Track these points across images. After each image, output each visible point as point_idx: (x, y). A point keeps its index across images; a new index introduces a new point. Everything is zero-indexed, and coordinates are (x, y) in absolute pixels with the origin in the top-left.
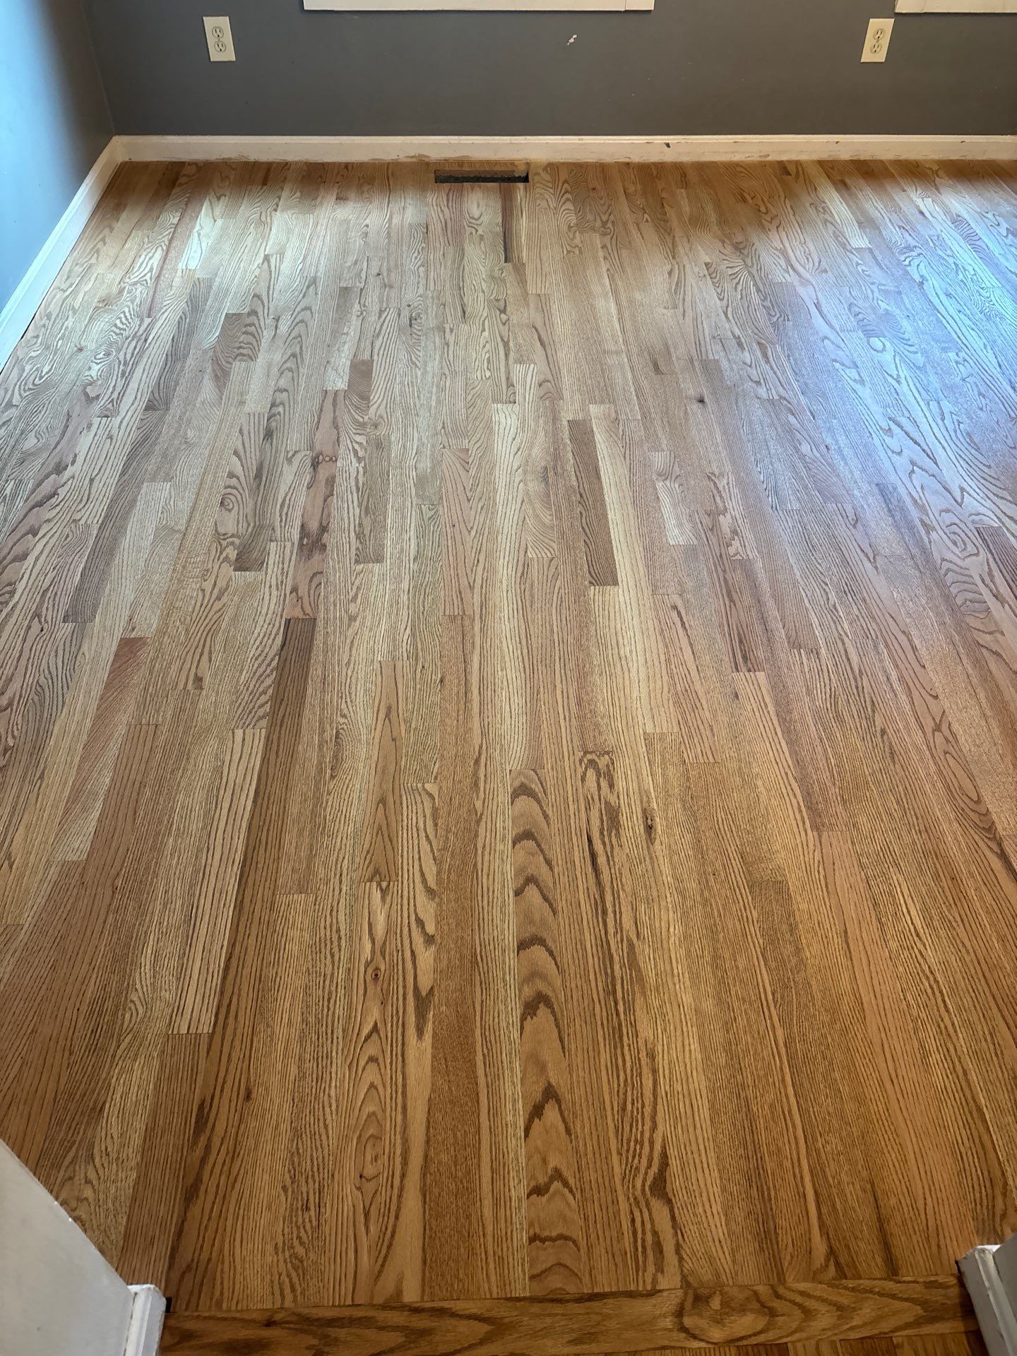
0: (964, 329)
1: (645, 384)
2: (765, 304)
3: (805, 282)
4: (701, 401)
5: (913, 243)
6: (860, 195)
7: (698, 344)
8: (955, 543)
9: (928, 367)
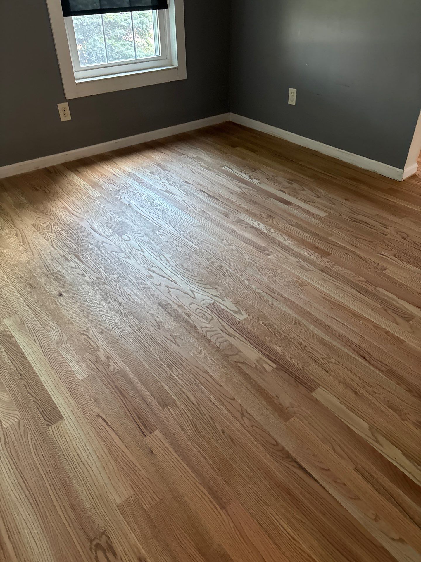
0: (156, 220)
1: (29, 297)
2: (69, 235)
3: (82, 219)
4: (61, 295)
5: (118, 189)
6: (86, 174)
7: (46, 266)
8: (202, 317)
9: (151, 241)
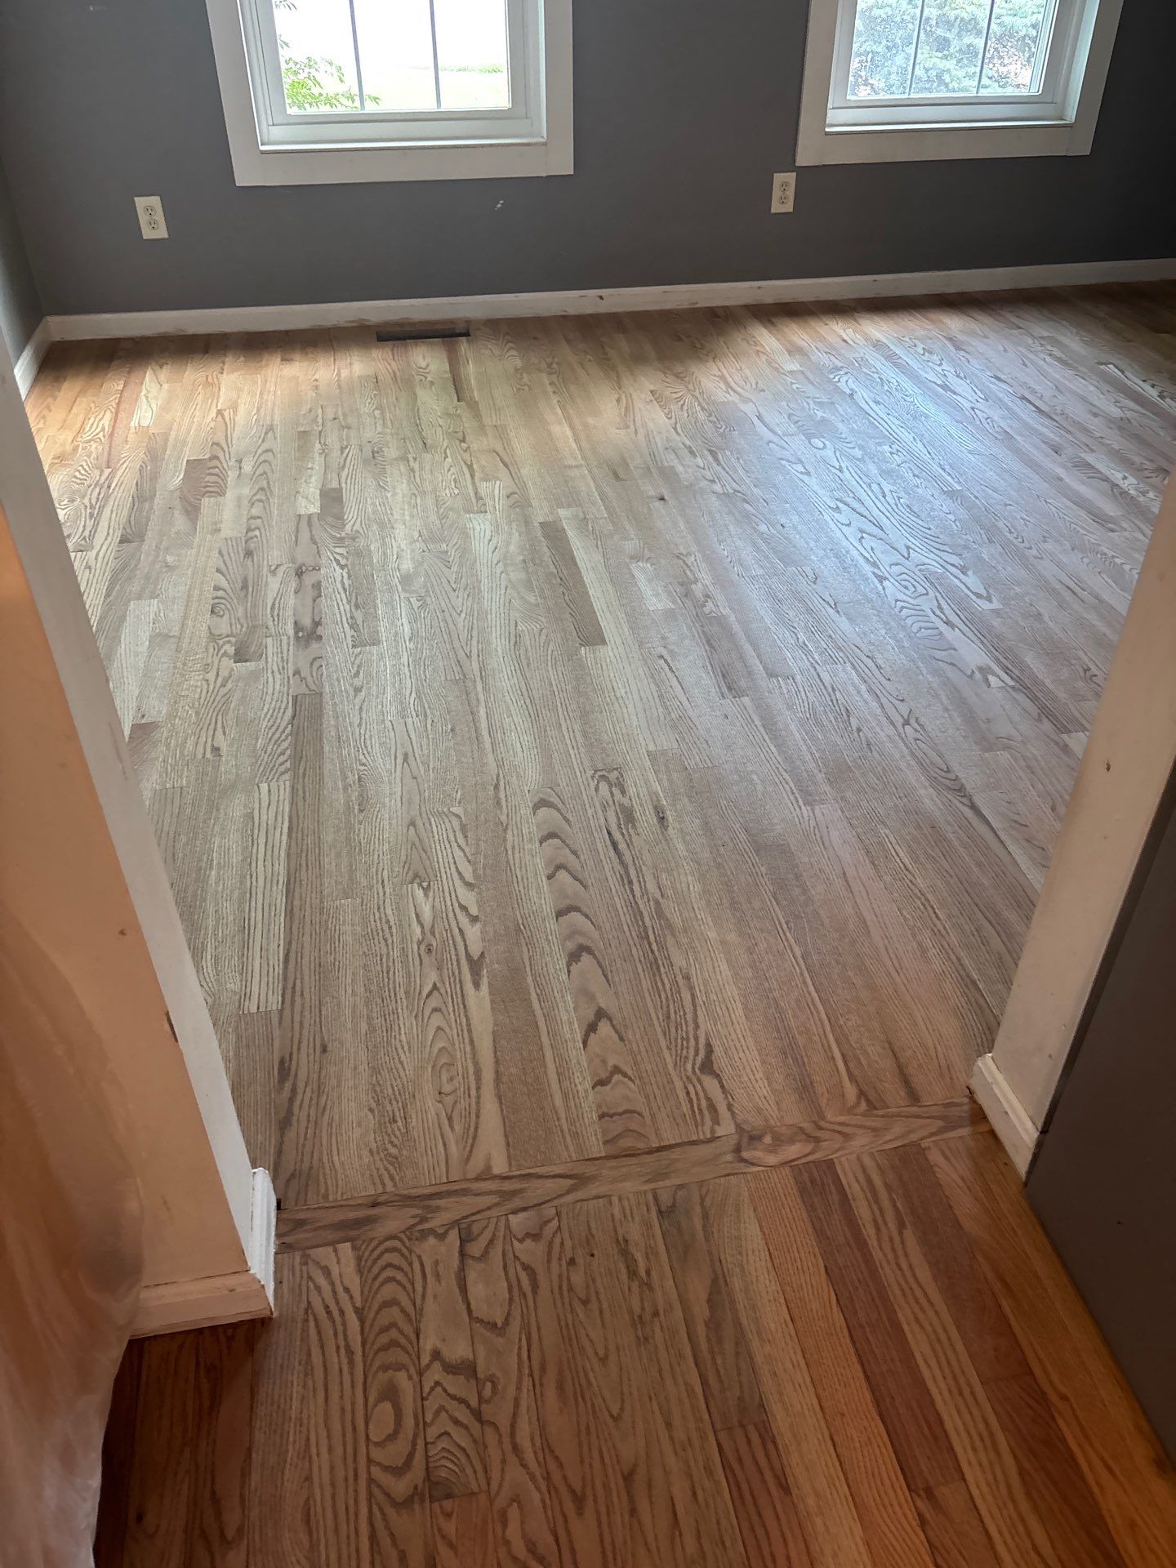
0: (893, 427)
1: (608, 491)
2: (711, 419)
3: (747, 400)
4: (662, 499)
5: (840, 364)
6: (786, 329)
7: (653, 455)
8: (906, 588)
9: (866, 458)
